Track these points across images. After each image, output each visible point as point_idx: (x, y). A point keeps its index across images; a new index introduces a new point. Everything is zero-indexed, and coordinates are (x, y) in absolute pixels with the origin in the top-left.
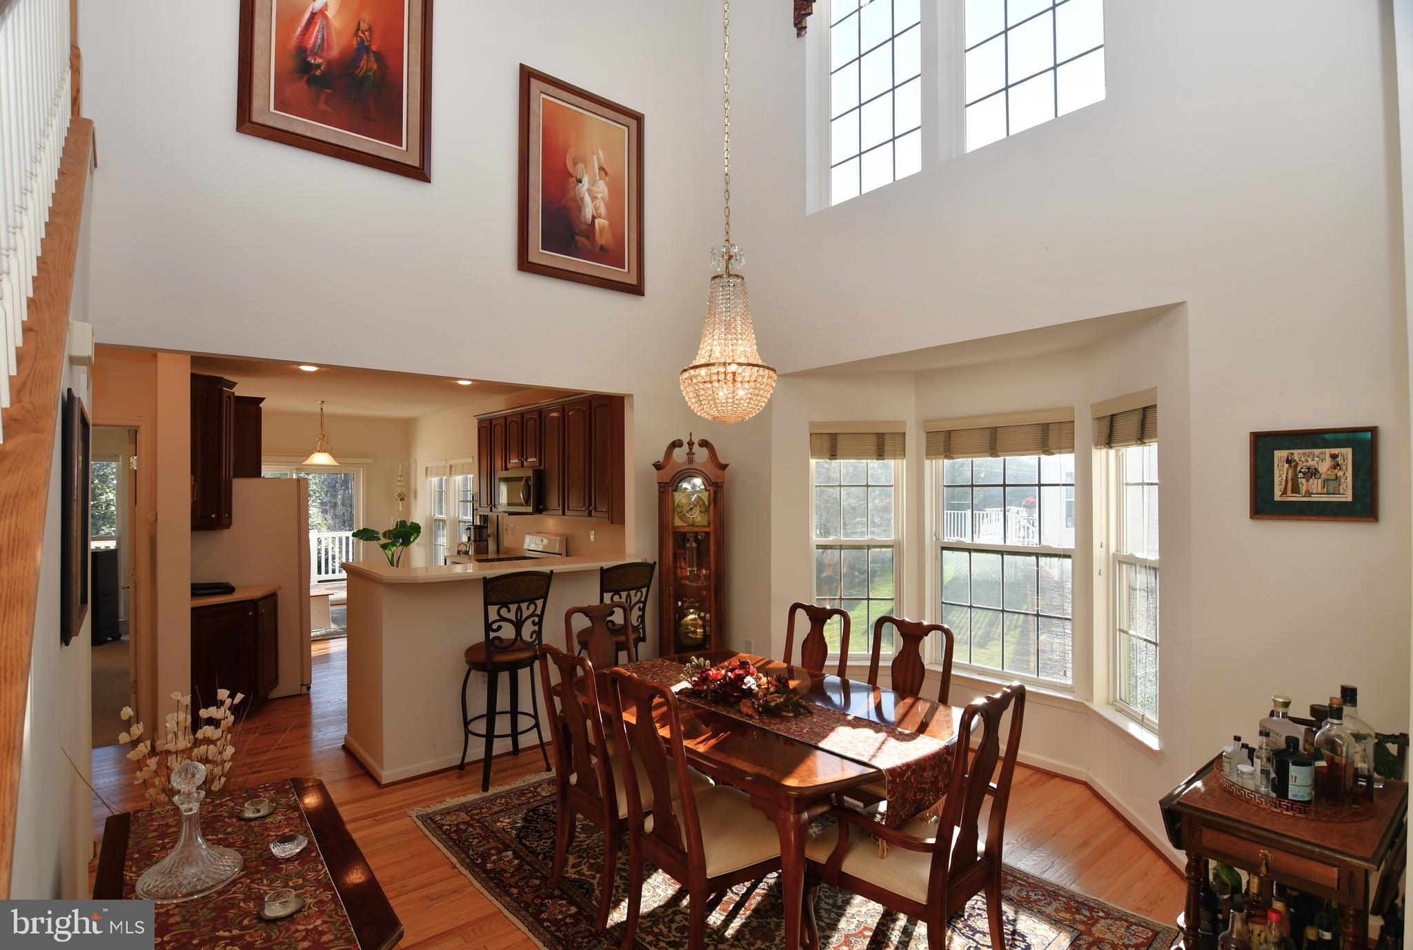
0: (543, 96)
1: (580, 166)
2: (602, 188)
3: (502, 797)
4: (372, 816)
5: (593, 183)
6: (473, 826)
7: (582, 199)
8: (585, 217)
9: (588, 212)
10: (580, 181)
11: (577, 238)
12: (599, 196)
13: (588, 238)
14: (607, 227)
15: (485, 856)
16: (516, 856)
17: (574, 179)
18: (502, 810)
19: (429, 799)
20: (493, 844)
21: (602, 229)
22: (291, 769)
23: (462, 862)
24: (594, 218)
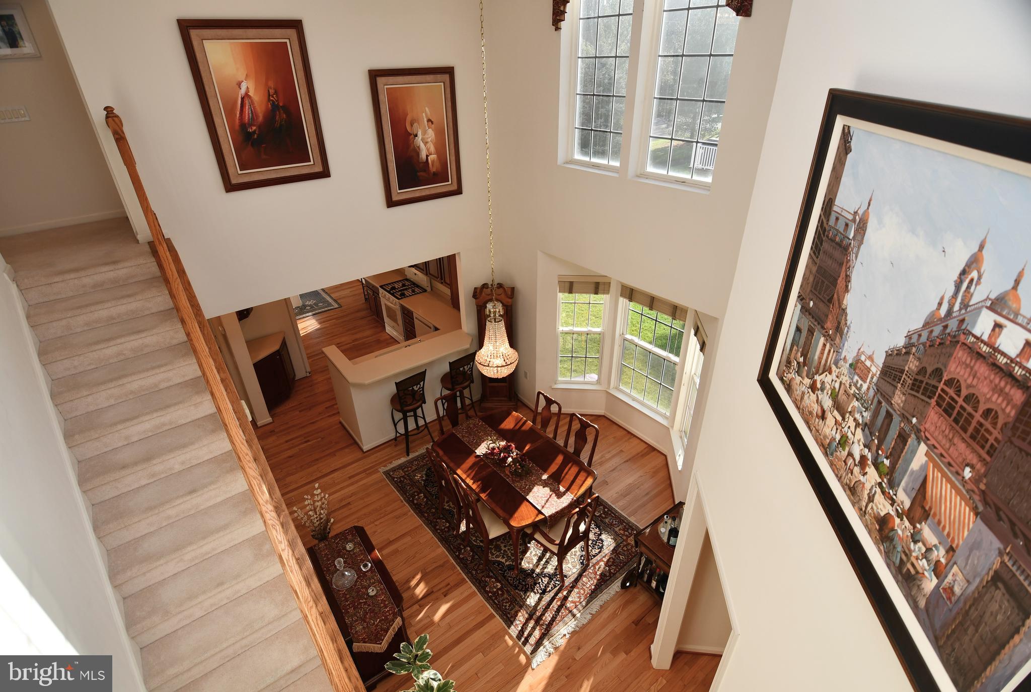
0: (386, 87)
1: (415, 125)
2: (431, 134)
3: (416, 460)
4: (365, 471)
5: (424, 133)
6: (405, 478)
7: (419, 147)
8: (422, 158)
9: (423, 155)
10: (416, 136)
11: (418, 174)
12: (429, 140)
13: (425, 171)
14: (436, 159)
15: (413, 496)
16: (425, 497)
17: (412, 136)
18: (416, 469)
19: (386, 461)
20: (416, 490)
21: (433, 162)
22: (322, 438)
23: (404, 499)
24: (427, 156)
